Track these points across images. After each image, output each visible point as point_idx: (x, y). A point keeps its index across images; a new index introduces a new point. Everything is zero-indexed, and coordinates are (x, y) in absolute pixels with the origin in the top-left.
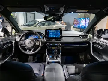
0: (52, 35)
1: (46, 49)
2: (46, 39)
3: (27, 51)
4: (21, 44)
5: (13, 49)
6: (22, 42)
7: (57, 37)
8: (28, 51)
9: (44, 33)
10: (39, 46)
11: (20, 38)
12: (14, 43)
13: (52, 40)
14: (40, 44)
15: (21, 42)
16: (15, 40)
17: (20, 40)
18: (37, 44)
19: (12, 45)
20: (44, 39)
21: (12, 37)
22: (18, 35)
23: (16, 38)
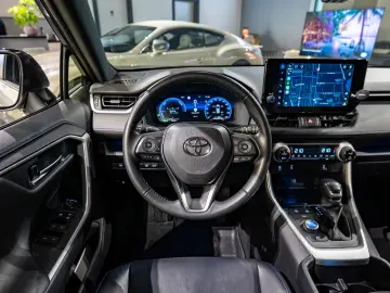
0: (305, 91)
6: (146, 144)
7: (329, 102)
13: (302, 121)
14: (256, 157)
15: (138, 146)
22: (102, 95)
23: (92, 112)
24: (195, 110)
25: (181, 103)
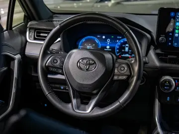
1: (157, 104)
2: (157, 55)
3: (70, 101)
4: (47, 70)
5: (14, 90)
6: (54, 61)
8: (74, 101)
9: (153, 29)
10: (125, 84)
11: (44, 43)
12: (16, 62)
14: (130, 77)
15: (48, 61)
16: (22, 51)
17: (45, 54)
18: (121, 72)
19: (10, 72)
20: (152, 53)
21: (12, 36)
22: (35, 29)
23: (27, 41)
25: (97, 41)
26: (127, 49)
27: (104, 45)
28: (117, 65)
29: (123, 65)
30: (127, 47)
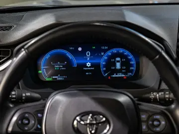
15: (12, 122)
24: (89, 64)
25: (70, 56)
26: (118, 66)
27: (82, 61)
28: (144, 117)
29: (158, 117)
30: (118, 61)
